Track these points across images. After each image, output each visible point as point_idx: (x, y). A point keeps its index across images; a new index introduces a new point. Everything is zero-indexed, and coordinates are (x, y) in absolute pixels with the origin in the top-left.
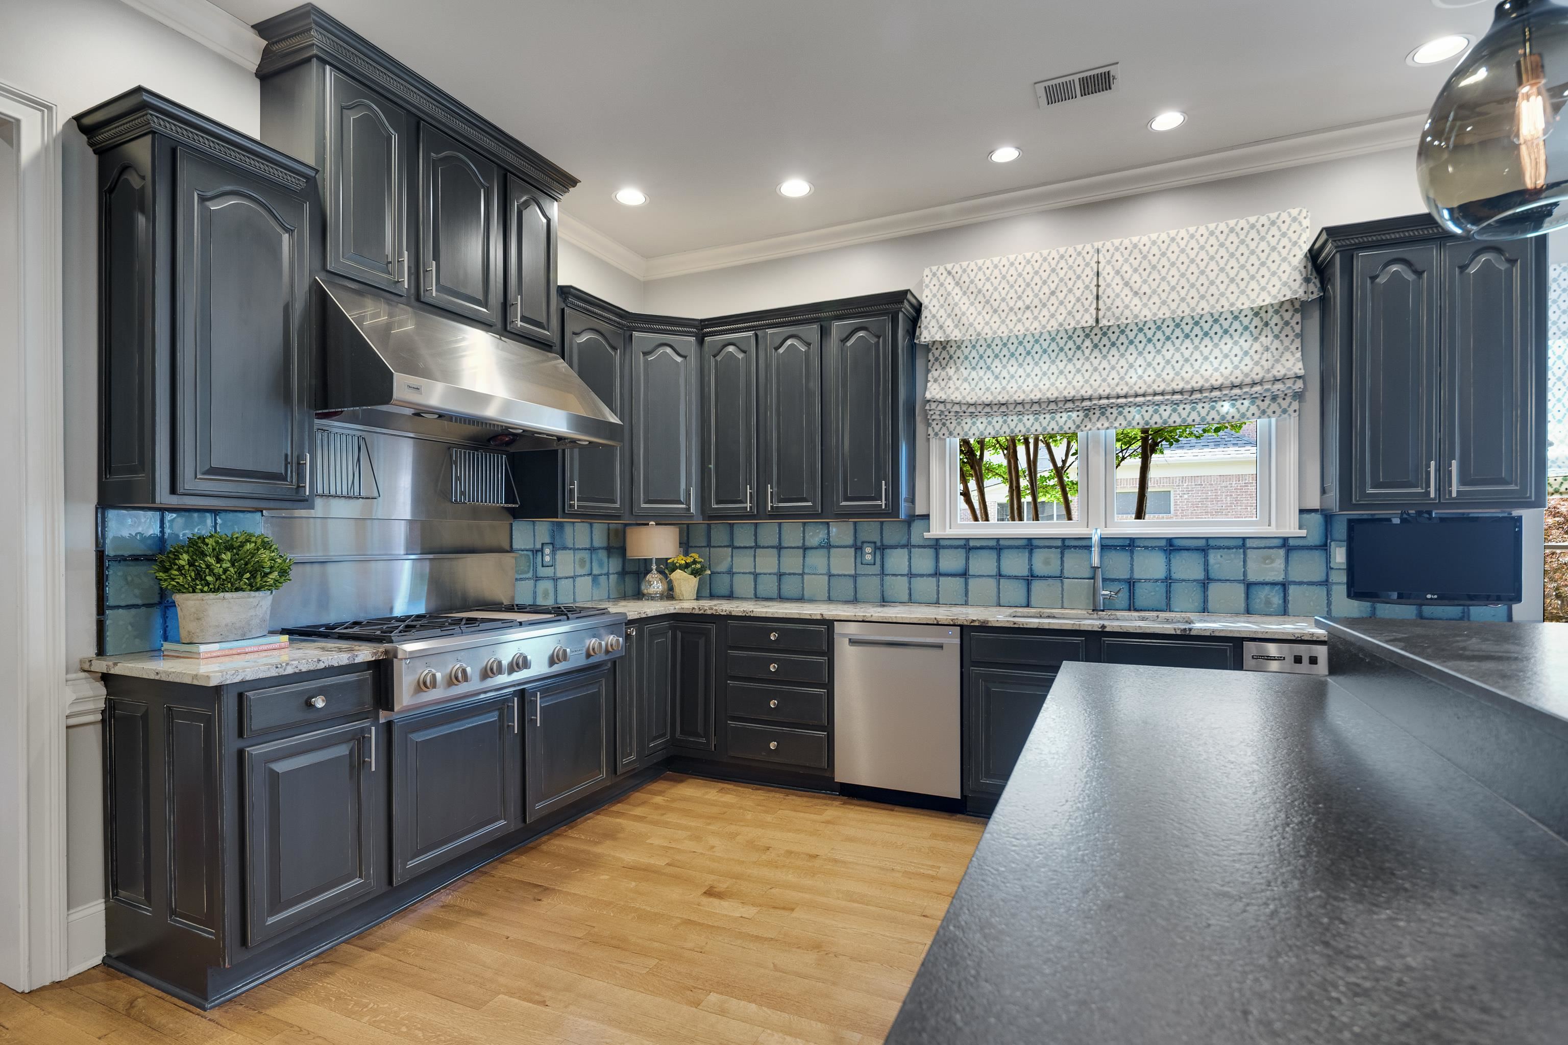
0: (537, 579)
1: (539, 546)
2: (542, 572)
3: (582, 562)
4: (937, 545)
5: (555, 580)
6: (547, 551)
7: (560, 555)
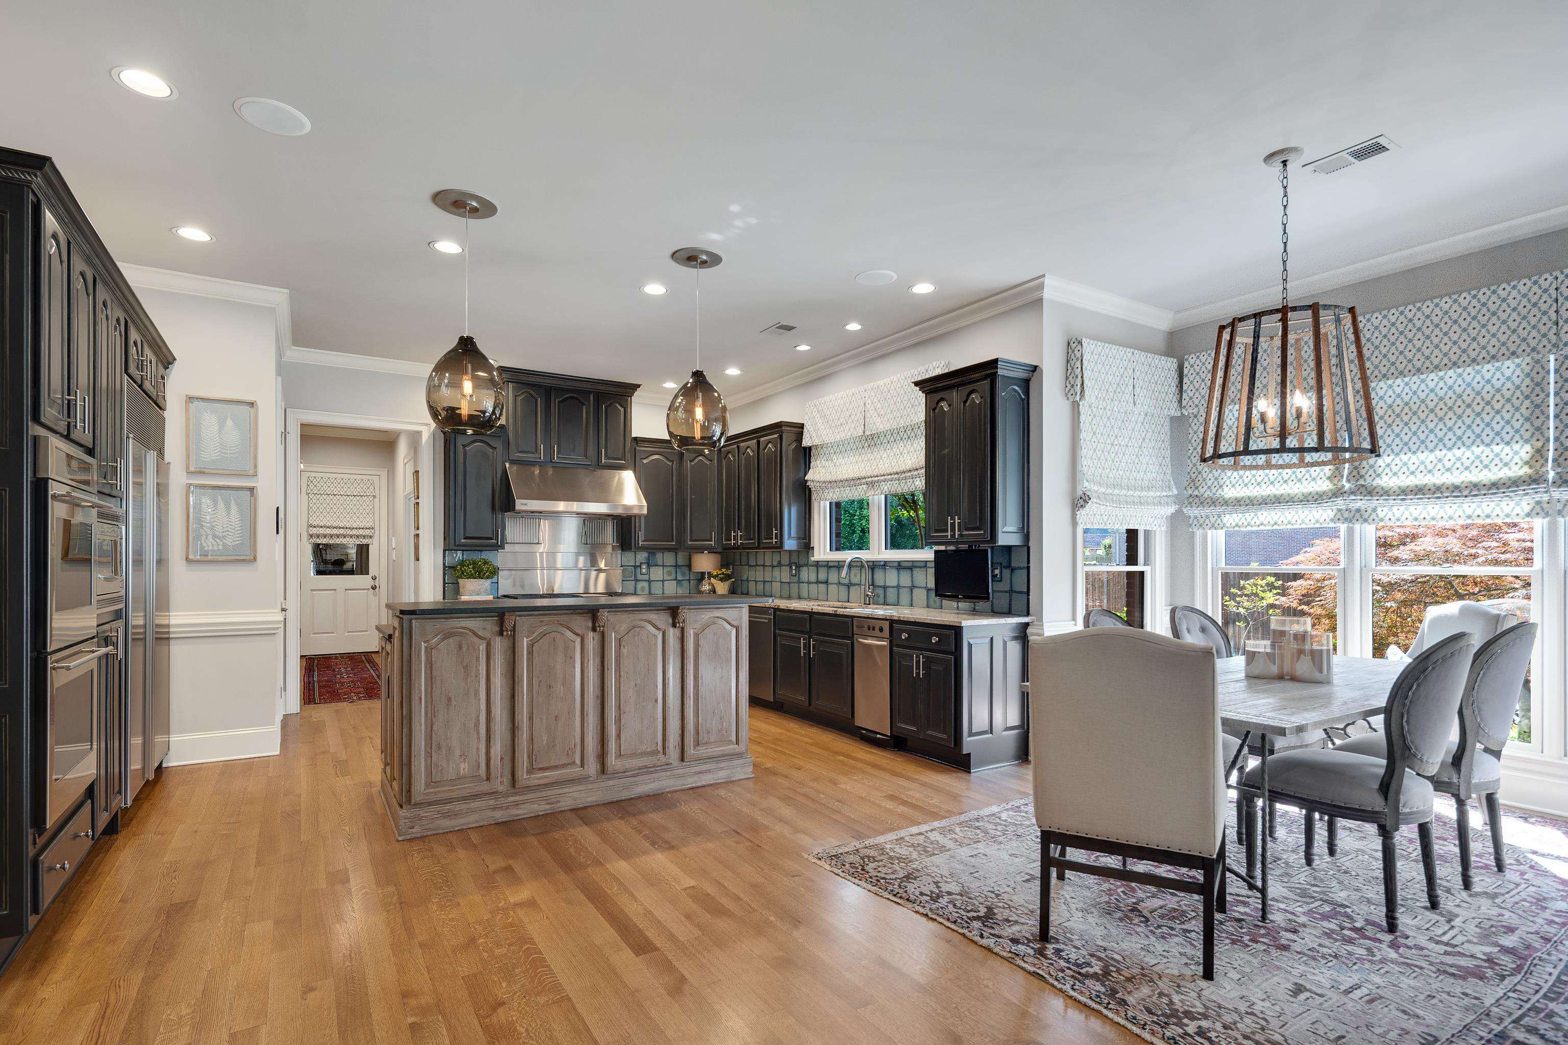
0: (636, 580)
1: (638, 564)
2: (640, 577)
3: (669, 573)
4: (817, 564)
5: (649, 581)
6: (644, 567)
7: (652, 569)
